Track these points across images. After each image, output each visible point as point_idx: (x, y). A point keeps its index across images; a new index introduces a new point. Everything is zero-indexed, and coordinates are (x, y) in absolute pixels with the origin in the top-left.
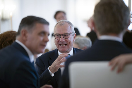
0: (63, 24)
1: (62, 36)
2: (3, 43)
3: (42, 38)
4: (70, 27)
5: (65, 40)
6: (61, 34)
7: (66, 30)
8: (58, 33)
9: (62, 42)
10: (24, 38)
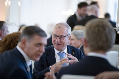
0: (61, 27)
1: (58, 37)
2: (12, 43)
3: (37, 49)
4: (67, 30)
5: (60, 41)
6: (57, 35)
7: (63, 33)
8: (55, 34)
9: (57, 42)
10: (23, 46)
